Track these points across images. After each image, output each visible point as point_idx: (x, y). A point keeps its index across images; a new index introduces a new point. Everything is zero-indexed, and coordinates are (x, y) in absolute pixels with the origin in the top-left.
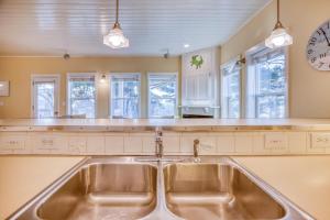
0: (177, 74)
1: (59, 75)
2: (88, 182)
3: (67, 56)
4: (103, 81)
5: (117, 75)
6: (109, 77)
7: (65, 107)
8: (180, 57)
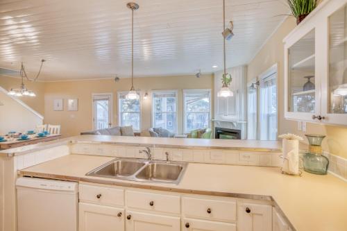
0: (210, 90)
1: (112, 94)
2: (116, 169)
3: (117, 79)
4: (145, 98)
5: (158, 93)
6: (151, 94)
7: (117, 119)
8: (213, 75)
